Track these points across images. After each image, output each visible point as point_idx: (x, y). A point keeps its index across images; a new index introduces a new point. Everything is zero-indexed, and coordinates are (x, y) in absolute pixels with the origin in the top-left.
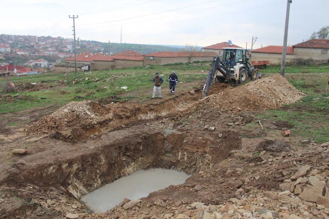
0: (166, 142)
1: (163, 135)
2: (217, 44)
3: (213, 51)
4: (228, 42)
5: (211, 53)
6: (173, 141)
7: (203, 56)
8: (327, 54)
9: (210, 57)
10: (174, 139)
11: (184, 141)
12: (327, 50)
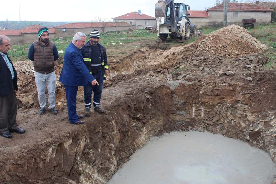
0: (175, 96)
1: (169, 88)
2: (127, 13)
3: (124, 21)
4: (138, 11)
5: (123, 23)
6: (185, 94)
7: (115, 26)
8: (238, 16)
9: (122, 27)
10: (185, 92)
11: (201, 92)
12: (238, 12)
